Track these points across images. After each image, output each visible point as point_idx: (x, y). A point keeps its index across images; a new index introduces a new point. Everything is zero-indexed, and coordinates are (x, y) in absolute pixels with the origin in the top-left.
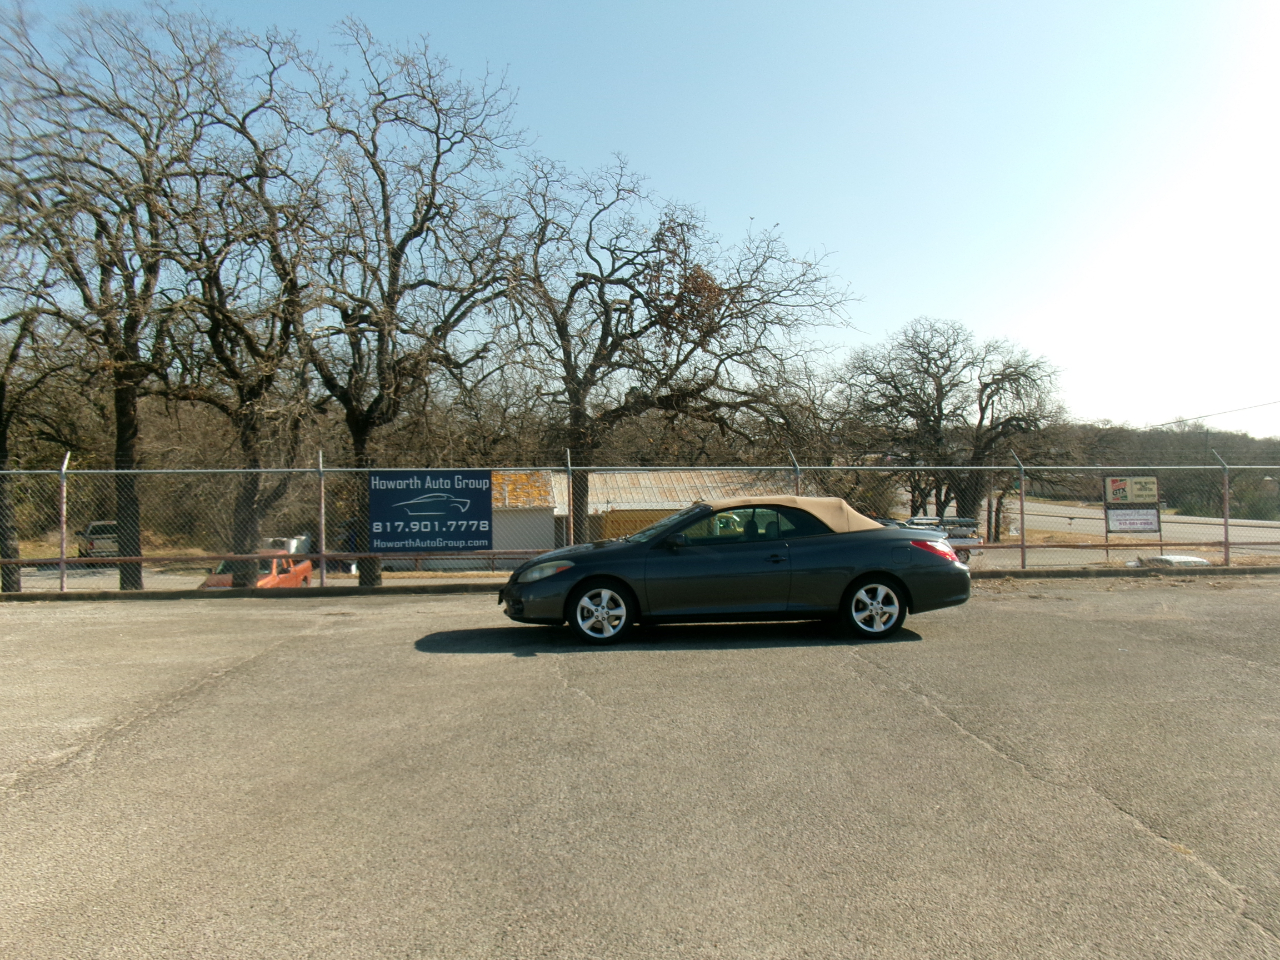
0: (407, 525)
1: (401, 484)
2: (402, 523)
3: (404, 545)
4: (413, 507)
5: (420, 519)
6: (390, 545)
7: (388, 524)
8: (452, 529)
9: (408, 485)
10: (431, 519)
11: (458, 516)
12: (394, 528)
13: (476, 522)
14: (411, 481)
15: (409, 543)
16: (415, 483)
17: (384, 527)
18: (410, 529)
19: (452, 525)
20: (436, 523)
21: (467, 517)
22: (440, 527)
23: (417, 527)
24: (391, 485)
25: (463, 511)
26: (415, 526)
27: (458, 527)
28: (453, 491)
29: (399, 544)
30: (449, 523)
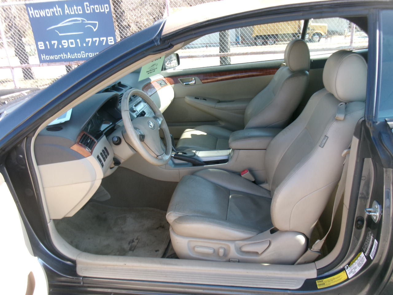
0: (60, 43)
1: (49, 12)
2: (56, 42)
3: (61, 57)
4: (62, 29)
5: (67, 38)
6: (52, 57)
7: (47, 43)
8: (90, 45)
9: (53, 13)
10: (75, 37)
11: (93, 35)
12: (52, 46)
13: (105, 38)
14: (55, 9)
15: (63, 56)
16: (57, 10)
17: (45, 45)
18: (62, 46)
19: (89, 41)
20: (78, 40)
21: (98, 34)
22: (82, 44)
23: (67, 44)
24: (43, 13)
25: (95, 30)
26: (65, 44)
27: (94, 43)
28: (84, 15)
29: (57, 57)
30: (87, 40)
